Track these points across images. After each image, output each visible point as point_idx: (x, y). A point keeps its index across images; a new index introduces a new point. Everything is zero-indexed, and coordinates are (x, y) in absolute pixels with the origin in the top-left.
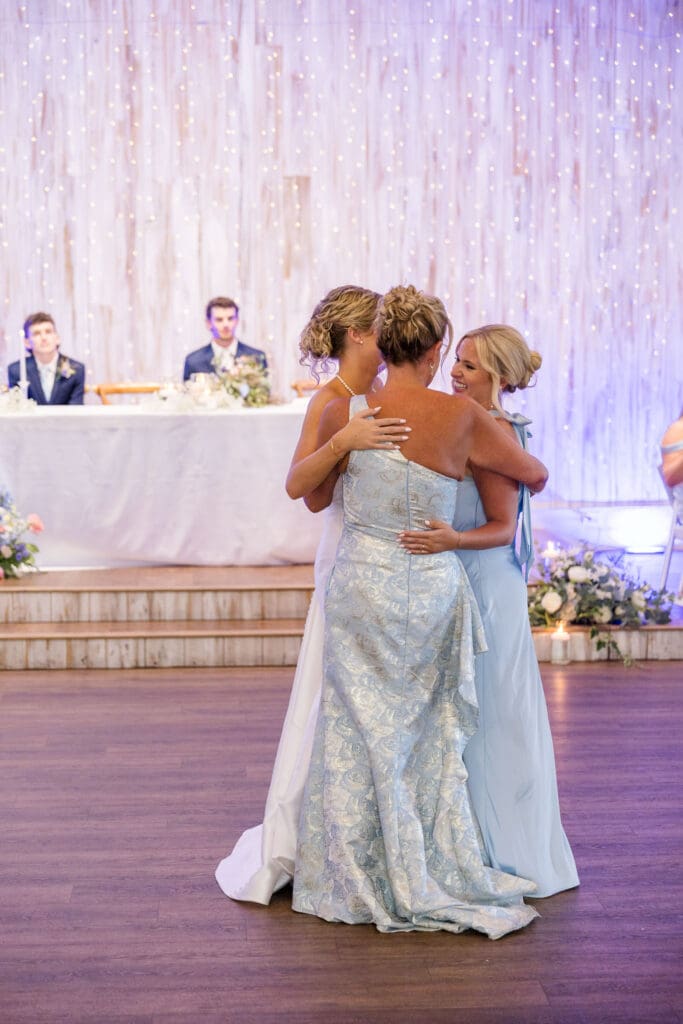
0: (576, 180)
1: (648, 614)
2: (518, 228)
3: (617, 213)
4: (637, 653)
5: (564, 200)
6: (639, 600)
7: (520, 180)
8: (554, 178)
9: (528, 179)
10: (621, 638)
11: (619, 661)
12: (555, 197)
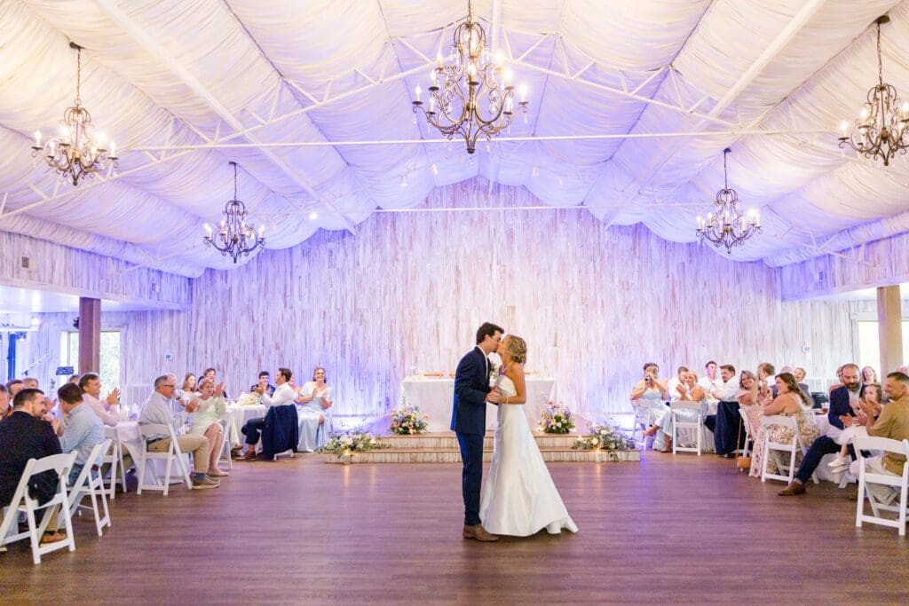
0: (603, 306)
1: (627, 446)
2: (584, 321)
3: (617, 316)
4: (624, 459)
5: (599, 312)
6: (624, 441)
7: (584, 306)
8: (595, 305)
9: (587, 306)
10: (618, 453)
11: (617, 461)
12: (596, 312)
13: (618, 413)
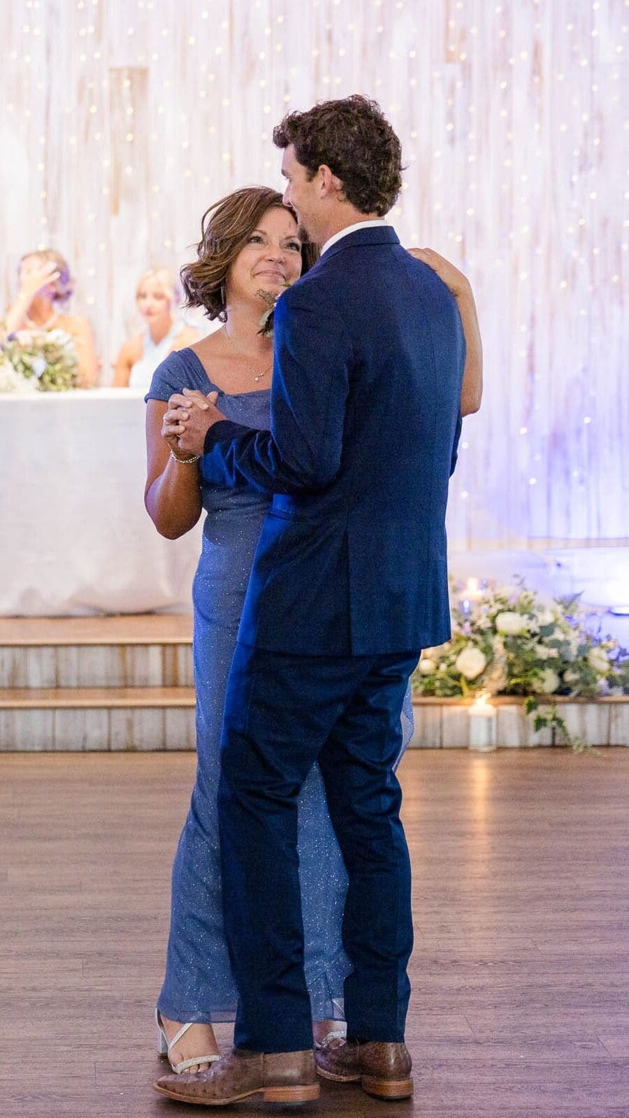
0: (536, 70)
1: (612, 682)
2: (452, 140)
3: (598, 117)
4: (594, 736)
5: (519, 96)
6: (599, 660)
7: (454, 70)
8: (503, 65)
9: (466, 67)
10: (571, 714)
11: (566, 747)
12: (506, 93)
13: (587, 543)
